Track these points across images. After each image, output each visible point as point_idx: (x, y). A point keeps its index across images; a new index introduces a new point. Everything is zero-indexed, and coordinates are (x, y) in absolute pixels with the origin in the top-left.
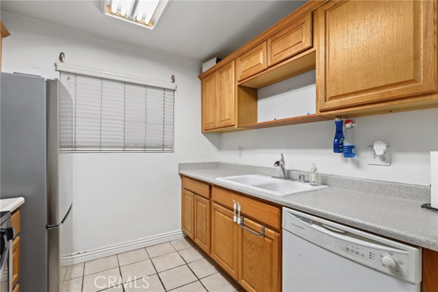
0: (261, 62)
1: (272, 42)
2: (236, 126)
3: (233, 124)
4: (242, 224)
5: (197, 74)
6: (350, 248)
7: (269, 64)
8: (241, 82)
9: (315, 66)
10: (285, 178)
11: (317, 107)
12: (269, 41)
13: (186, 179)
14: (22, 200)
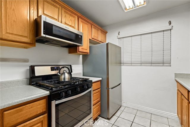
13: (179, 84)
14: (101, 79)
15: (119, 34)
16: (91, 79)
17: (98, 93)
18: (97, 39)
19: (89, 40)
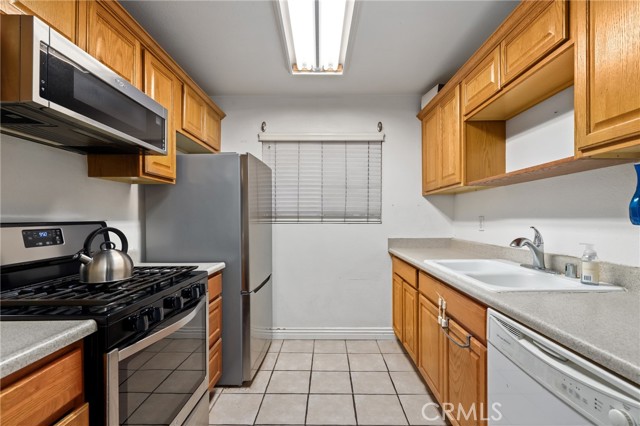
0: (493, 80)
1: (507, 45)
2: (462, 185)
3: (458, 180)
4: (448, 329)
5: (415, 114)
6: (568, 386)
7: (504, 82)
8: (469, 116)
9: (572, 79)
10: (542, 268)
11: (576, 144)
12: (503, 44)
13: (396, 260)
14: (221, 265)
15: (263, 129)
16: (202, 267)
17: (217, 310)
18: (199, 136)
19: (175, 133)
